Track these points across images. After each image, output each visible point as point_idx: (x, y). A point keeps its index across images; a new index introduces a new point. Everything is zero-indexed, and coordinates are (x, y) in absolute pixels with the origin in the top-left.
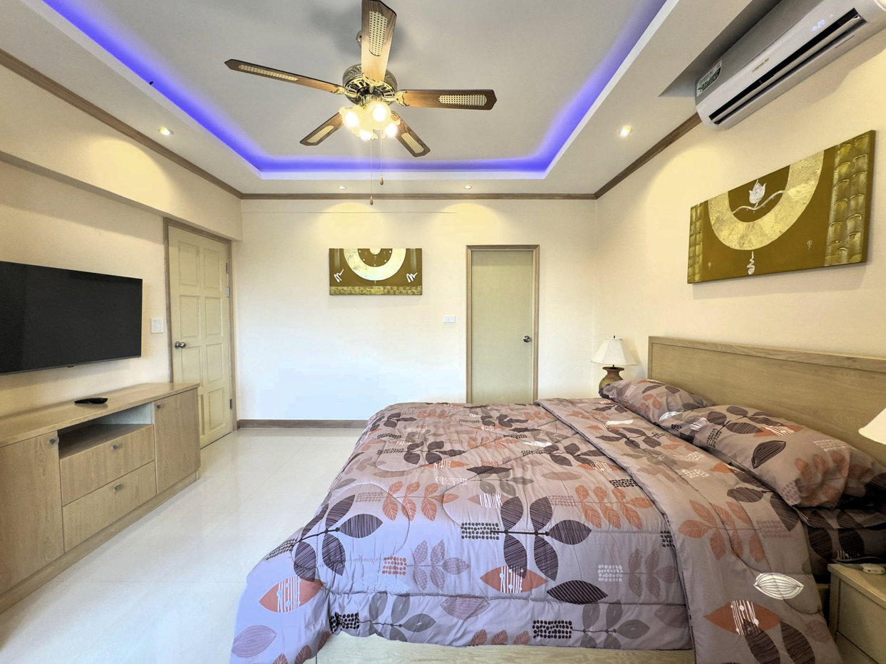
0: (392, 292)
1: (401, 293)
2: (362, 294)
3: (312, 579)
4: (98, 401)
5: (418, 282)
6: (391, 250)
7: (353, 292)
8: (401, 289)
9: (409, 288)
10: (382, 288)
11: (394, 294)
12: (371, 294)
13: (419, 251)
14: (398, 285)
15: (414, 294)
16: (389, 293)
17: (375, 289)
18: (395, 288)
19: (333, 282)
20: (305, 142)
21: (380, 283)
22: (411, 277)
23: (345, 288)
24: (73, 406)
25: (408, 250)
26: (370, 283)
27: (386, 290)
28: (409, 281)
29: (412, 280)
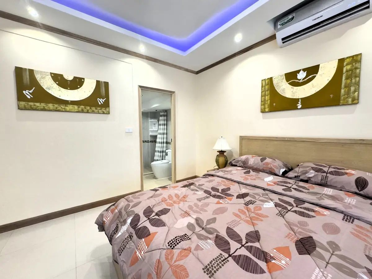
0: (85, 110)
1: (93, 112)
2: (56, 111)
5: (107, 104)
6: (84, 79)
7: (46, 108)
8: (94, 109)
9: (99, 108)
10: (76, 107)
11: (88, 112)
12: (66, 111)
13: (106, 84)
14: (91, 106)
15: (104, 113)
16: (82, 111)
17: (70, 107)
18: (88, 108)
21: (73, 103)
22: (101, 101)
25: (98, 82)
26: (66, 102)
27: (80, 109)
28: (100, 104)
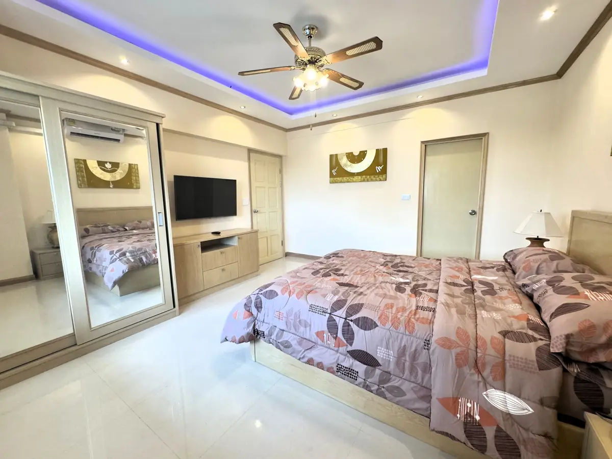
0: (366, 179)
1: (372, 180)
2: (348, 182)
3: (249, 311)
4: (218, 233)
5: (384, 171)
6: (366, 151)
7: (343, 181)
8: (372, 177)
9: (377, 176)
10: (360, 177)
11: (368, 181)
12: (353, 182)
13: (385, 150)
14: (370, 175)
15: (380, 180)
16: (364, 181)
17: (356, 178)
18: (368, 177)
19: (331, 175)
20: (291, 98)
21: (359, 174)
22: (379, 168)
23: (338, 179)
24: (211, 234)
25: (377, 150)
26: (353, 175)
27: (362, 179)
28: (378, 171)
29: (380, 170)
